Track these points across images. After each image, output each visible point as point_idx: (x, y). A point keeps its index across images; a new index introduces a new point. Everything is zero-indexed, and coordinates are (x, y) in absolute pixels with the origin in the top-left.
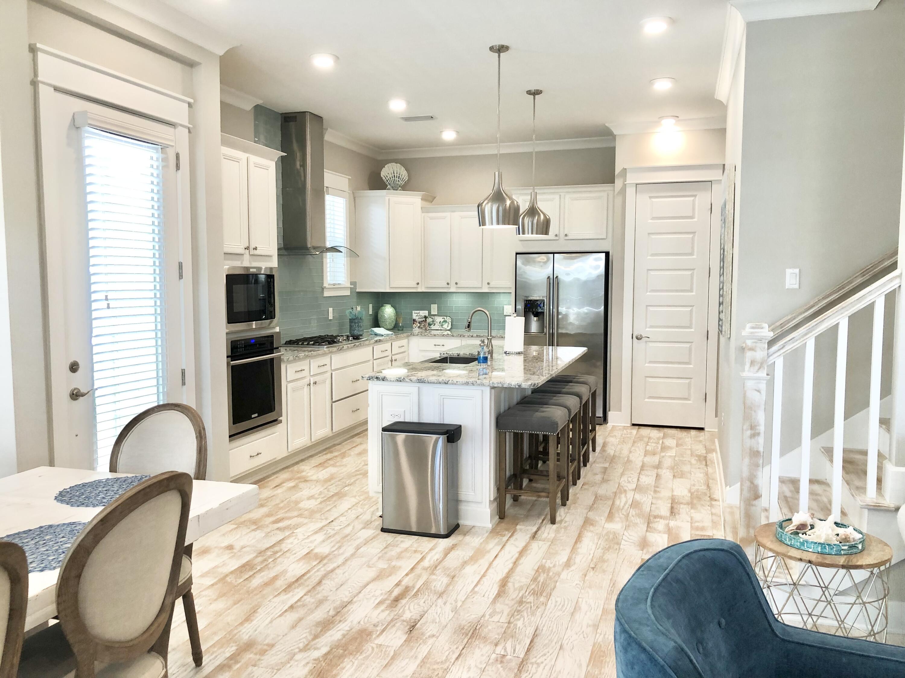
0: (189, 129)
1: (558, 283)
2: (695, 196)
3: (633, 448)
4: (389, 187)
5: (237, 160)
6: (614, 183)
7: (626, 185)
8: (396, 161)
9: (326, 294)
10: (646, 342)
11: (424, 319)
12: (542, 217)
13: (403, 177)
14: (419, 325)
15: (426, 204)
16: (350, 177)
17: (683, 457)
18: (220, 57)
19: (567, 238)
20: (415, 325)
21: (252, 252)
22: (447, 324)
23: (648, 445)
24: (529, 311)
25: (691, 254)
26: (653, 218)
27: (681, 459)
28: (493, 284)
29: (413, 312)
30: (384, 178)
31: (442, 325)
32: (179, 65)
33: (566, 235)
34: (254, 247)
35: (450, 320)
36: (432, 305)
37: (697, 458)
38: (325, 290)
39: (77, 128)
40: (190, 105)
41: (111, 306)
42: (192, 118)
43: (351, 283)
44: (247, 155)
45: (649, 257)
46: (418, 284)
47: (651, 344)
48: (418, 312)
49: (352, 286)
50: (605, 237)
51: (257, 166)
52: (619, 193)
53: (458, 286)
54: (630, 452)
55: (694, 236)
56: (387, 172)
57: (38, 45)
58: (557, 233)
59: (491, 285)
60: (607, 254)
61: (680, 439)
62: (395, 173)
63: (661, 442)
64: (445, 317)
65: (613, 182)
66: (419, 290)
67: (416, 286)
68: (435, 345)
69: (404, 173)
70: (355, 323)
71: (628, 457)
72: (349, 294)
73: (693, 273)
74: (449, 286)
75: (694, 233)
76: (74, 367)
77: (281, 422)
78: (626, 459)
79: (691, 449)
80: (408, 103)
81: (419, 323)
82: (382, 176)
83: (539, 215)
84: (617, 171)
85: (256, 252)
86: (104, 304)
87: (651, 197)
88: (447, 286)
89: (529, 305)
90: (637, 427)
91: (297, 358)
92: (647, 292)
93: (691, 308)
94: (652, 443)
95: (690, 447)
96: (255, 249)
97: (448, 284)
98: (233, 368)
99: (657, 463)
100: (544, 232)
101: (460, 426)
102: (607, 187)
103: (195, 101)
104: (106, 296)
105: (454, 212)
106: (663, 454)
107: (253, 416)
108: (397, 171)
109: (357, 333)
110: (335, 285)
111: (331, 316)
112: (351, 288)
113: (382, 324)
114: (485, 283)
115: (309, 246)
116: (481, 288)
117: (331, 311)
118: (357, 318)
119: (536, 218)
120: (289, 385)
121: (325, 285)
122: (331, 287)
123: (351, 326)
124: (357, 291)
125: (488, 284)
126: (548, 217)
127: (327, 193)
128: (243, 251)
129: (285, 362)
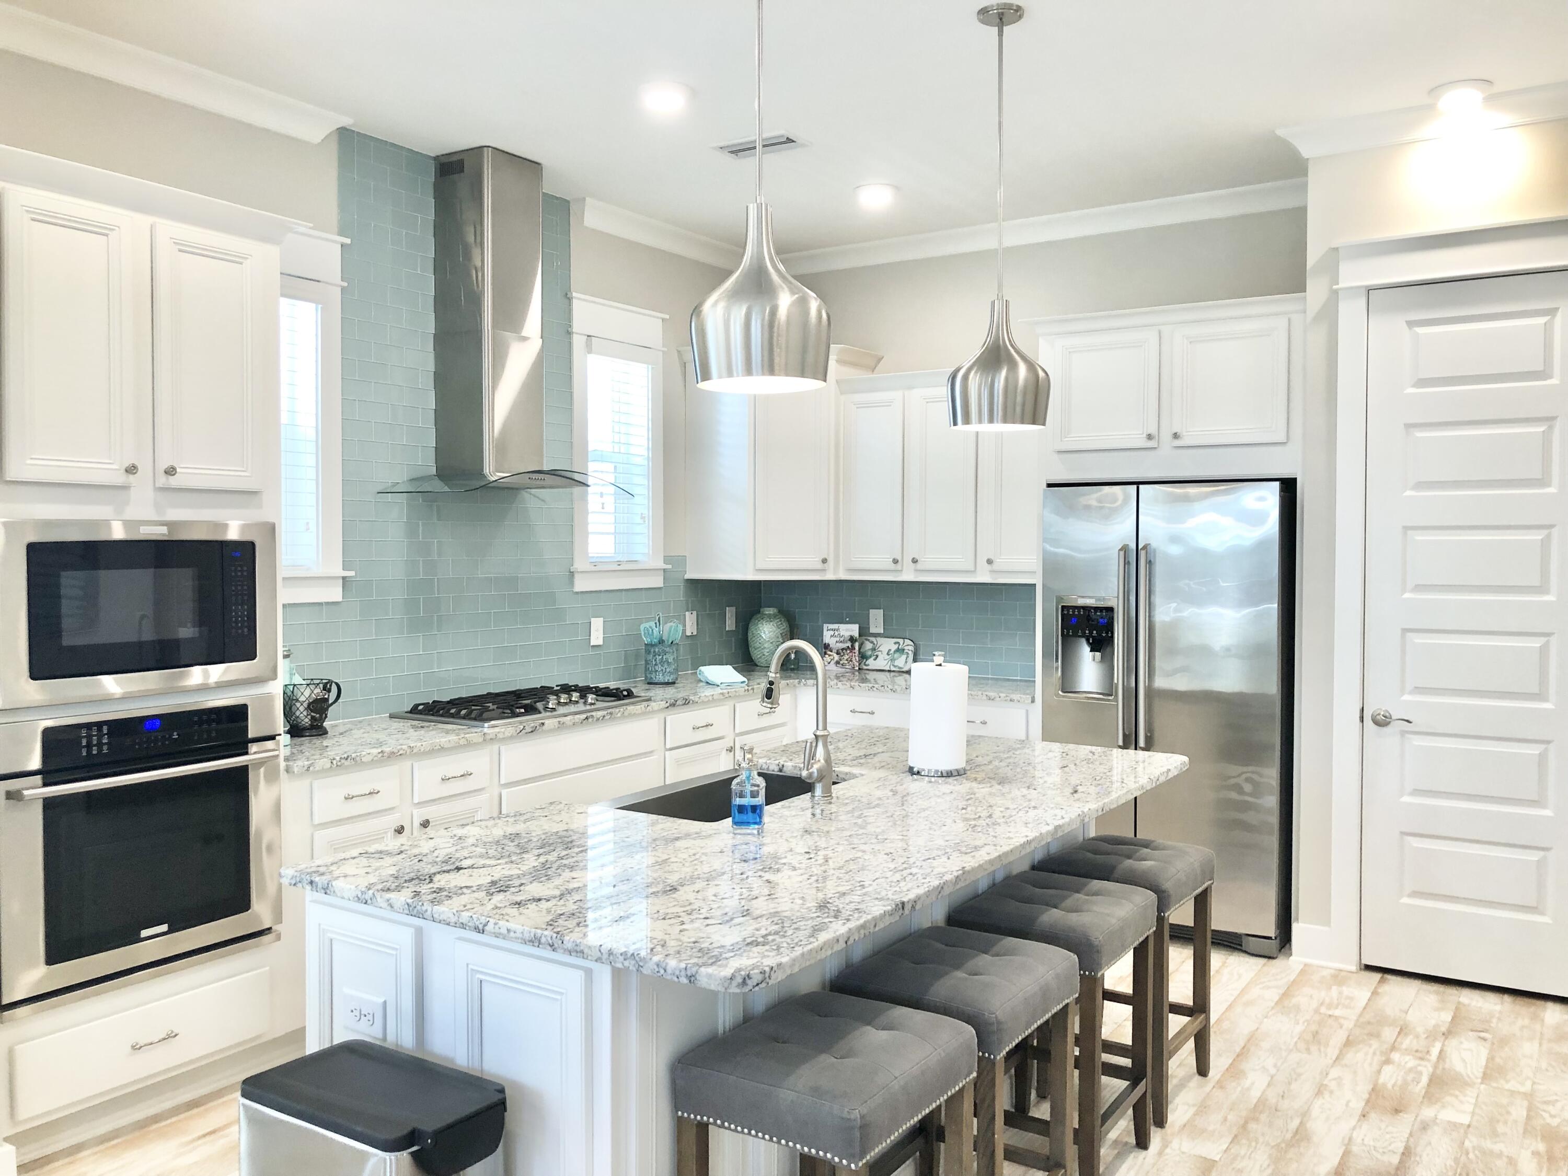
1: (1150, 563)
2: (1552, 312)
3: (1334, 1073)
6: (1304, 290)
7: (1336, 292)
9: (580, 585)
10: (1403, 733)
11: (849, 644)
12: (1022, 370)
14: (837, 657)
15: (848, 373)
16: (667, 317)
17: (1494, 1134)
19: (1177, 443)
20: (827, 659)
21: (162, 480)
22: (904, 657)
23: (1388, 1061)
24: (1076, 635)
25: (1543, 482)
26: (1422, 383)
27: (1488, 1144)
28: (999, 564)
29: (825, 626)
31: (893, 660)
33: (1176, 436)
34: (167, 468)
35: (911, 648)
36: (871, 611)
37: (1541, 1147)
38: (576, 575)
43: (667, 560)
44: (150, 219)
45: (1409, 493)
46: (824, 561)
47: (1418, 741)
48: (835, 626)
49: (670, 567)
50: (1281, 438)
52: (1318, 318)
53: (919, 566)
54: (1320, 1091)
55: (1551, 428)
58: (1153, 430)
59: (995, 567)
60: (1289, 487)
61: (1503, 1041)
63: (1435, 1052)
64: (901, 641)
65: (1302, 288)
66: (830, 576)
67: (819, 566)
68: (853, 711)
70: (655, 653)
71: (1305, 1114)
72: (661, 585)
73: (1549, 537)
74: (899, 567)
75: (1551, 419)
77: (278, 937)
78: (1296, 1123)
79: (1529, 1096)
81: (838, 653)
83: (1013, 366)
84: (1313, 255)
85: (174, 481)
87: (1411, 324)
88: (893, 566)
89: (1075, 620)
90: (1377, 976)
91: (347, 763)
92: (1404, 591)
93: (1543, 640)
94: (1408, 1051)
95: (1527, 1087)
96: (171, 471)
97: (895, 561)
99: (1395, 1160)
100: (1027, 415)
102: (1285, 304)
105: (910, 388)
106: (1428, 1113)
107: (145, 933)
109: (660, 678)
110: (619, 563)
111: (597, 638)
112: (664, 570)
113: (755, 654)
114: (982, 561)
115: (486, 471)
116: (974, 572)
117: (597, 624)
118: (661, 642)
119: (1004, 373)
120: (319, 835)
121: (579, 565)
122: (598, 569)
123: (647, 662)
124: (687, 576)
125: (990, 562)
126: (1041, 374)
127: (589, 349)
128: (120, 478)
129: (301, 775)
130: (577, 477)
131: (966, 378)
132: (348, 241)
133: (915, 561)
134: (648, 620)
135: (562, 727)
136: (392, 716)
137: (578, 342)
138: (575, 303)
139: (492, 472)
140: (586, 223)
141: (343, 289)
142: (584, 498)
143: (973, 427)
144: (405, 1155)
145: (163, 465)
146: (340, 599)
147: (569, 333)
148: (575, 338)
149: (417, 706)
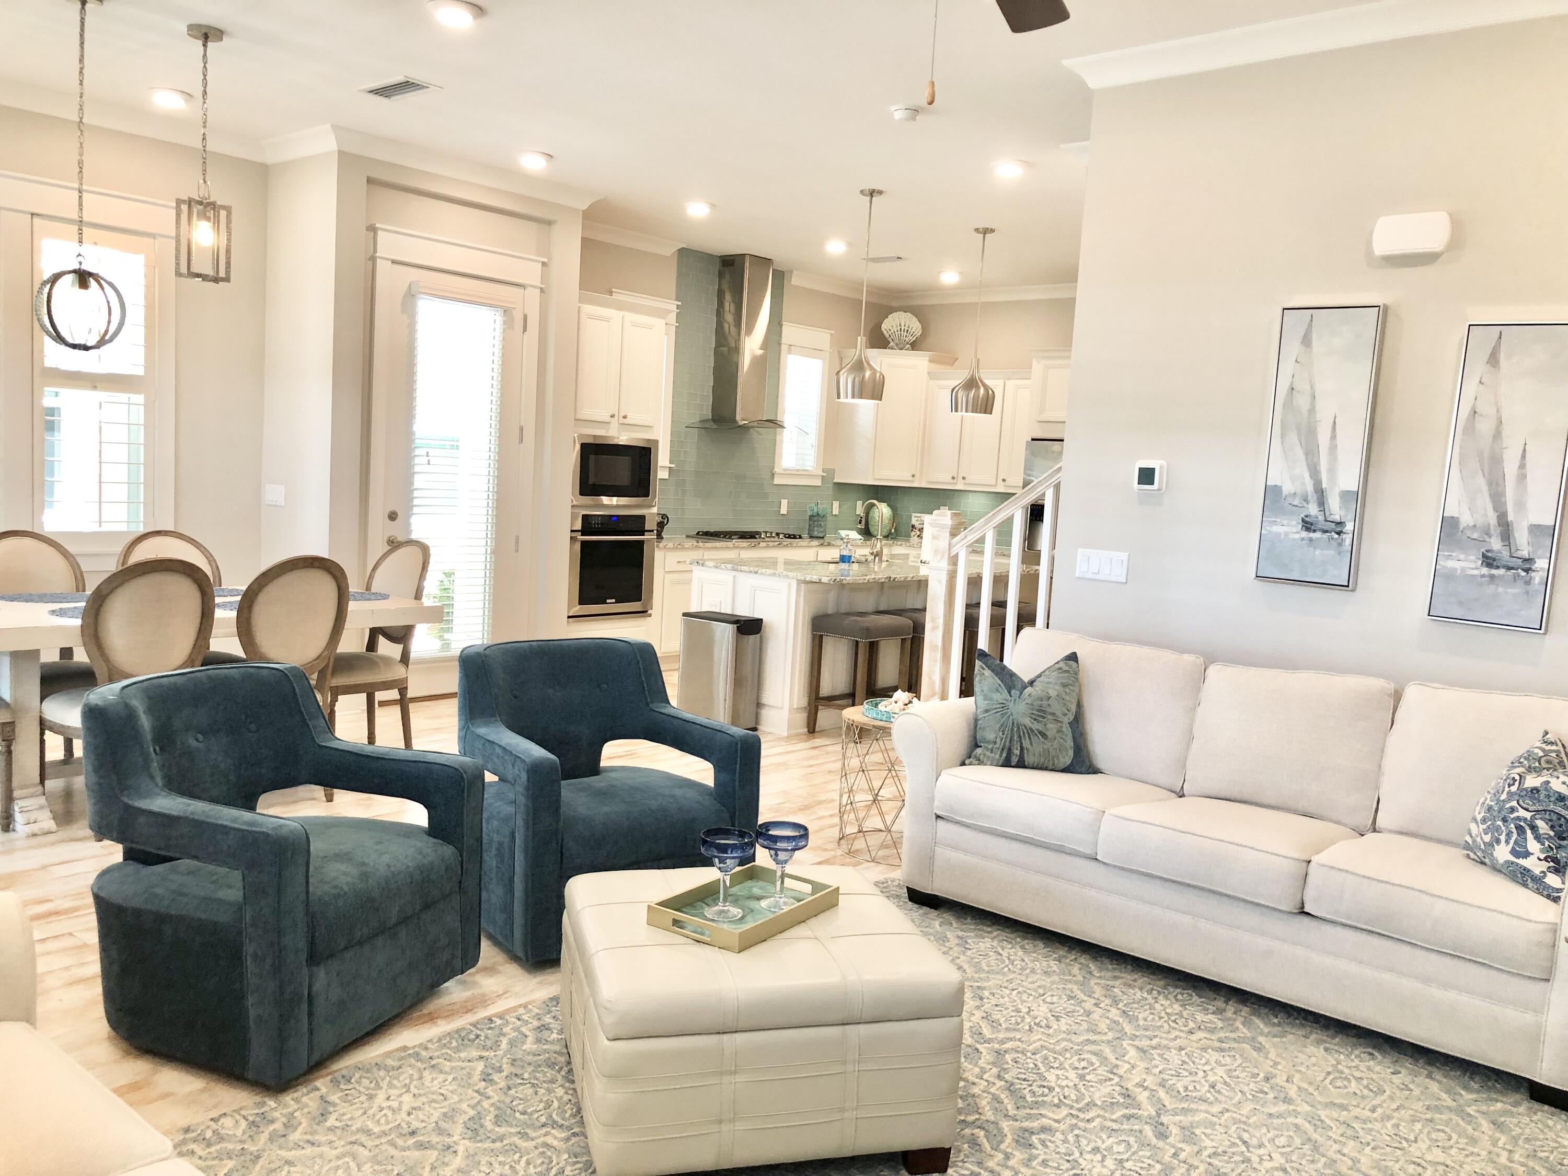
0: (541, 289)
4: (892, 344)
5: (607, 320)
8: (905, 309)
9: (777, 481)
12: (982, 391)
13: (913, 330)
14: (918, 533)
15: (935, 367)
16: (833, 332)
18: (584, 211)
20: (913, 533)
21: (622, 420)
28: (1009, 482)
29: (913, 515)
30: (885, 332)
32: (533, 225)
34: (623, 415)
38: (775, 476)
39: (413, 295)
40: (544, 264)
41: (431, 462)
42: (544, 277)
43: (824, 471)
44: (622, 313)
46: (913, 476)
48: (918, 515)
49: (825, 474)
51: (635, 325)
53: (966, 481)
56: (890, 325)
57: (377, 225)
62: (903, 325)
66: (917, 485)
67: (912, 478)
69: (915, 326)
70: (814, 521)
72: (820, 484)
74: (955, 481)
76: (393, 516)
77: (650, 615)
80: (849, 245)
81: (919, 530)
82: (883, 329)
83: (978, 388)
85: (625, 421)
86: (425, 460)
88: (952, 481)
89: (1036, 512)
91: (679, 547)
96: (625, 417)
97: (953, 478)
98: (583, 543)
100: (983, 410)
101: (762, 620)
103: (550, 259)
104: (428, 453)
107: (608, 601)
108: (905, 322)
109: (816, 534)
110: (798, 470)
111: (784, 510)
112: (822, 476)
113: (872, 529)
114: (1000, 480)
115: (738, 418)
116: (995, 486)
117: (784, 502)
118: (818, 515)
119: (973, 391)
120: (667, 576)
121: (777, 470)
122: (788, 473)
123: (810, 525)
124: (835, 481)
125: (1004, 480)
126: (990, 392)
127: (790, 352)
128: (608, 419)
129: (662, 549)
130: (778, 423)
131: (957, 391)
132: (680, 303)
133: (964, 478)
134: (811, 503)
135: (767, 547)
136: (687, 536)
137: (784, 348)
138: (784, 327)
139: (740, 418)
140: (793, 283)
141: (676, 327)
142: (781, 434)
143: (959, 413)
144: (735, 626)
145: (622, 414)
146: (667, 477)
147: (780, 344)
148: (783, 346)
149: (699, 532)
